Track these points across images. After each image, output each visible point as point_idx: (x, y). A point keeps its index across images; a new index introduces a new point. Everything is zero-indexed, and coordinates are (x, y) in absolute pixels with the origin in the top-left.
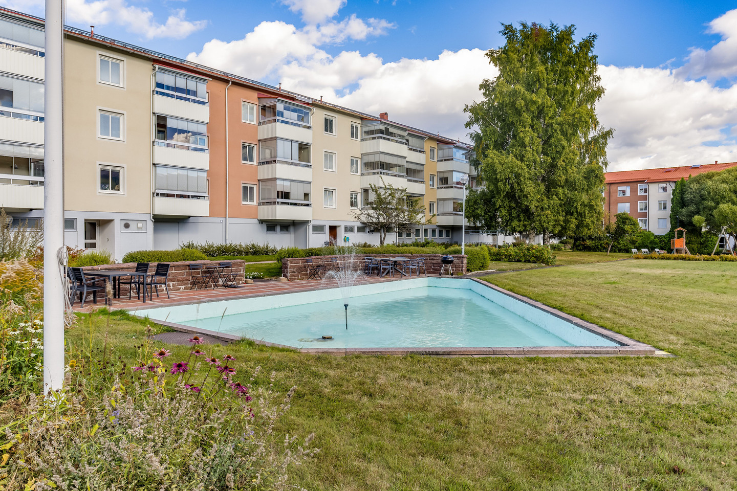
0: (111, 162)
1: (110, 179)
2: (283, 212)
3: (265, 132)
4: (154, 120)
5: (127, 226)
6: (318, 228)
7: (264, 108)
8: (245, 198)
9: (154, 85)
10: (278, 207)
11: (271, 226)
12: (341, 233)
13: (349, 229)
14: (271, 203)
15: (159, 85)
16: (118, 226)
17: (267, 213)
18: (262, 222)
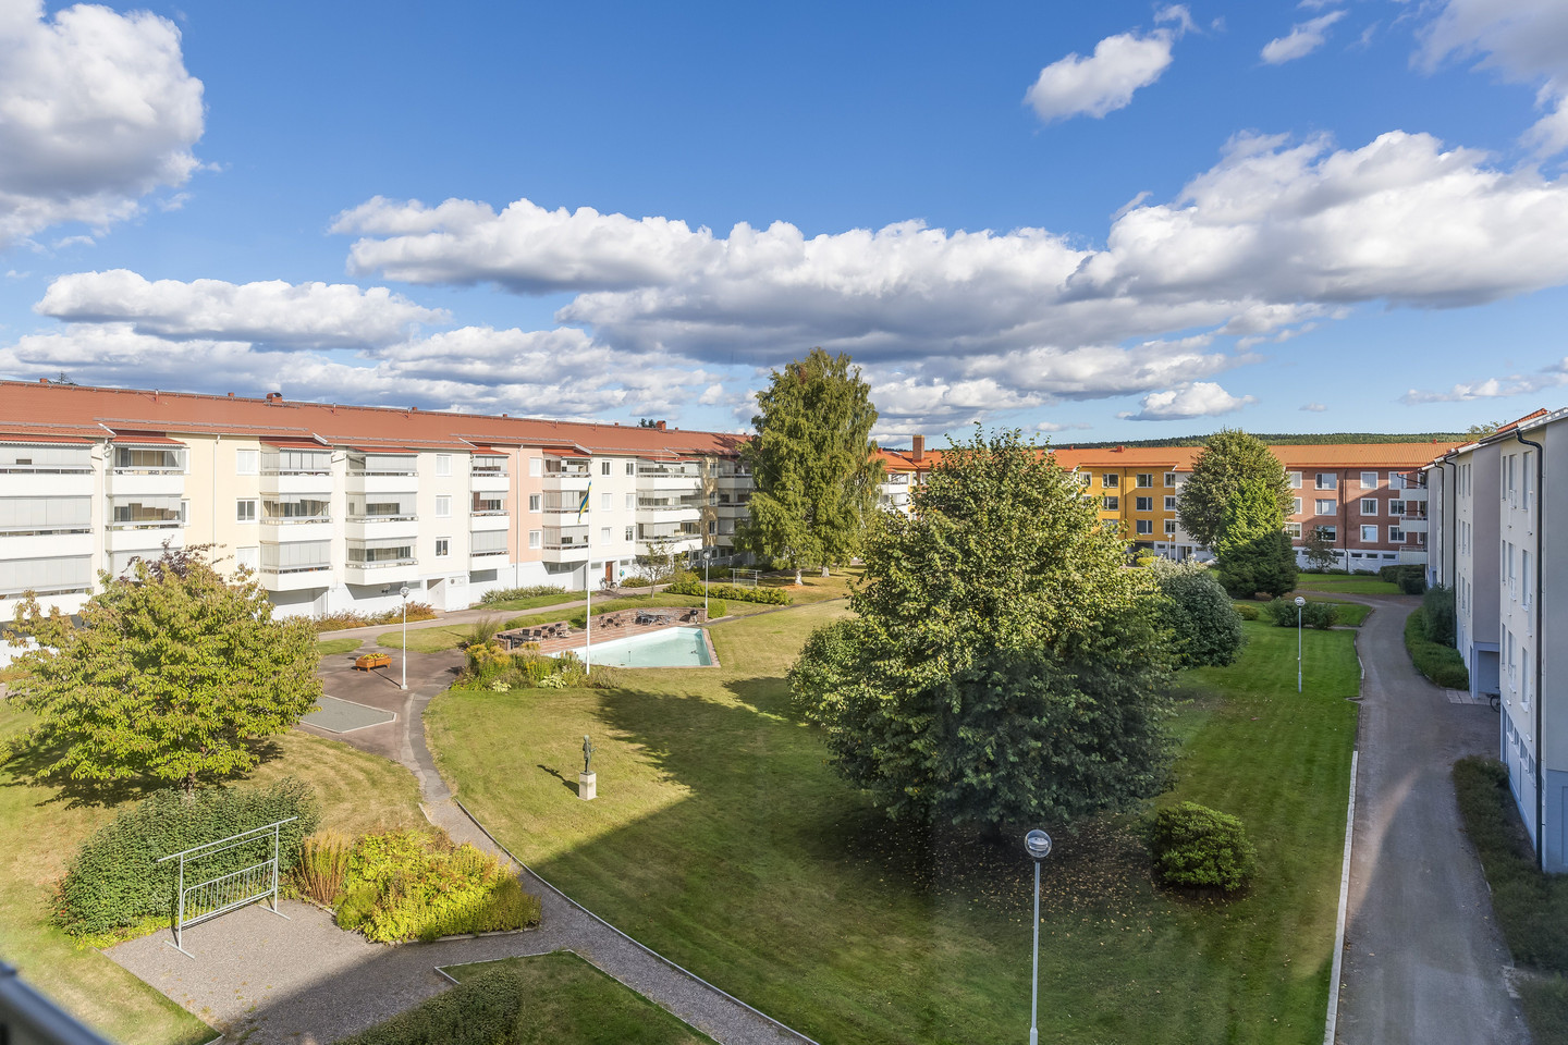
0: (442, 534)
1: (442, 547)
2: (567, 556)
3: (551, 484)
4: (471, 496)
5: (453, 582)
6: (596, 566)
7: (548, 462)
8: (532, 541)
9: (471, 468)
10: (563, 552)
11: (553, 568)
12: (617, 568)
13: (624, 563)
14: (555, 548)
15: (475, 469)
16: (447, 581)
17: (553, 557)
18: (545, 563)
